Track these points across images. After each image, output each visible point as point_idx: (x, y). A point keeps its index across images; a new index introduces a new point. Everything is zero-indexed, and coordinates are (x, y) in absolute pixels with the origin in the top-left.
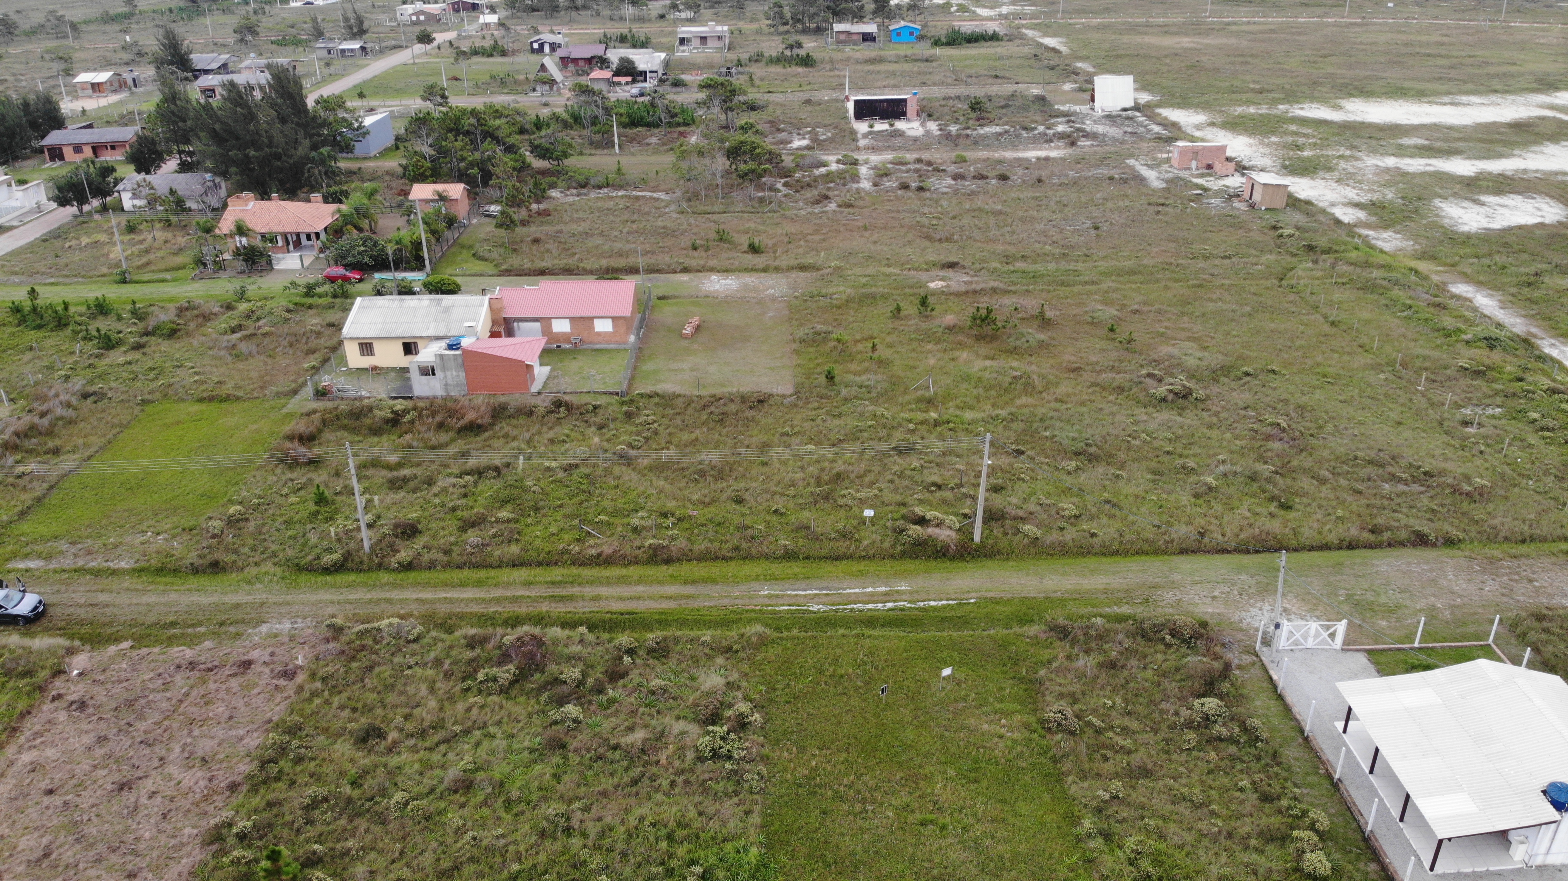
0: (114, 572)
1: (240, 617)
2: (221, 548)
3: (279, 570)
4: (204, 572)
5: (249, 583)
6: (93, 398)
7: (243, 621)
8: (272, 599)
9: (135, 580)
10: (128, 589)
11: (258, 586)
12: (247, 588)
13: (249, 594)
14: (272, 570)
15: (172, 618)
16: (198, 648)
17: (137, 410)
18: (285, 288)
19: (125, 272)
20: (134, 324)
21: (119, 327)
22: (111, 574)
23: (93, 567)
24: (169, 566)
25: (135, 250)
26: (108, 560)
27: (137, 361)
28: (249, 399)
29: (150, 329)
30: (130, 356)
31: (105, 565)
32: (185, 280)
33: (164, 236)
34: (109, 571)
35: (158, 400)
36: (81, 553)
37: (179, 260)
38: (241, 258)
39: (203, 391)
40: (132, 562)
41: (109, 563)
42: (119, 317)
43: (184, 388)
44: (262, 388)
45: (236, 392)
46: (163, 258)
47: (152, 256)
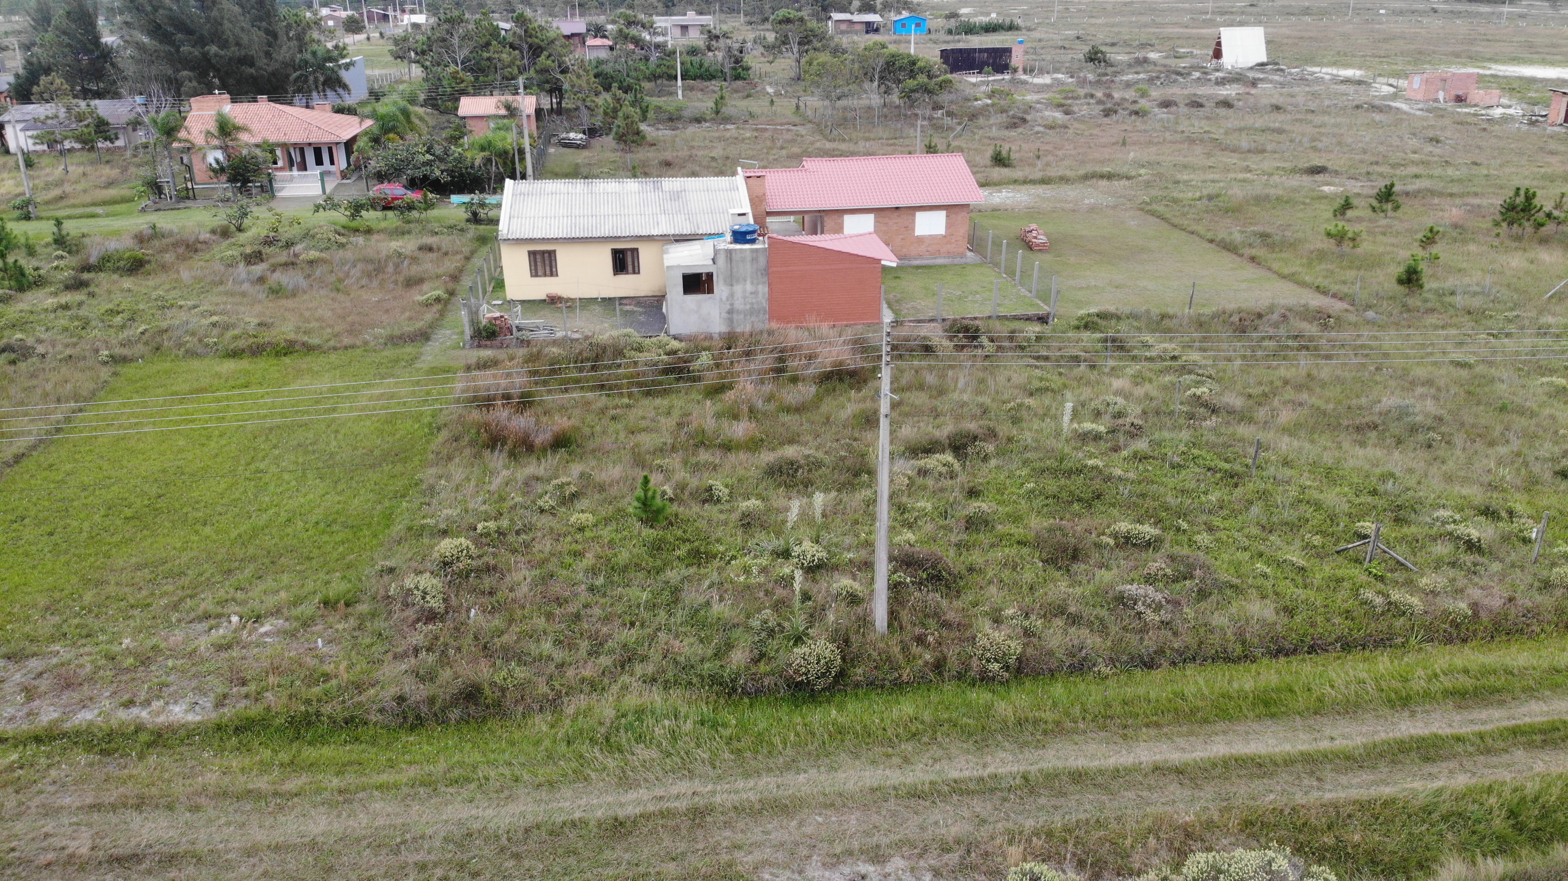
6: (7, 356)
17: (105, 373)
18: (317, 208)
19: (28, 203)
20: (62, 257)
21: (34, 263)
22: (149, 745)
23: (91, 724)
24: (327, 709)
25: (40, 183)
26: (129, 704)
27: (80, 304)
28: (335, 349)
29: (93, 260)
30: (67, 298)
31: (123, 715)
32: (129, 214)
33: (81, 170)
34: (144, 737)
35: (142, 357)
36: (44, 684)
37: (113, 192)
38: (224, 178)
39: (236, 338)
40: (207, 703)
41: (135, 711)
42: (31, 251)
43: (193, 334)
44: (351, 332)
45: (306, 339)
46: (85, 191)
47: (68, 188)
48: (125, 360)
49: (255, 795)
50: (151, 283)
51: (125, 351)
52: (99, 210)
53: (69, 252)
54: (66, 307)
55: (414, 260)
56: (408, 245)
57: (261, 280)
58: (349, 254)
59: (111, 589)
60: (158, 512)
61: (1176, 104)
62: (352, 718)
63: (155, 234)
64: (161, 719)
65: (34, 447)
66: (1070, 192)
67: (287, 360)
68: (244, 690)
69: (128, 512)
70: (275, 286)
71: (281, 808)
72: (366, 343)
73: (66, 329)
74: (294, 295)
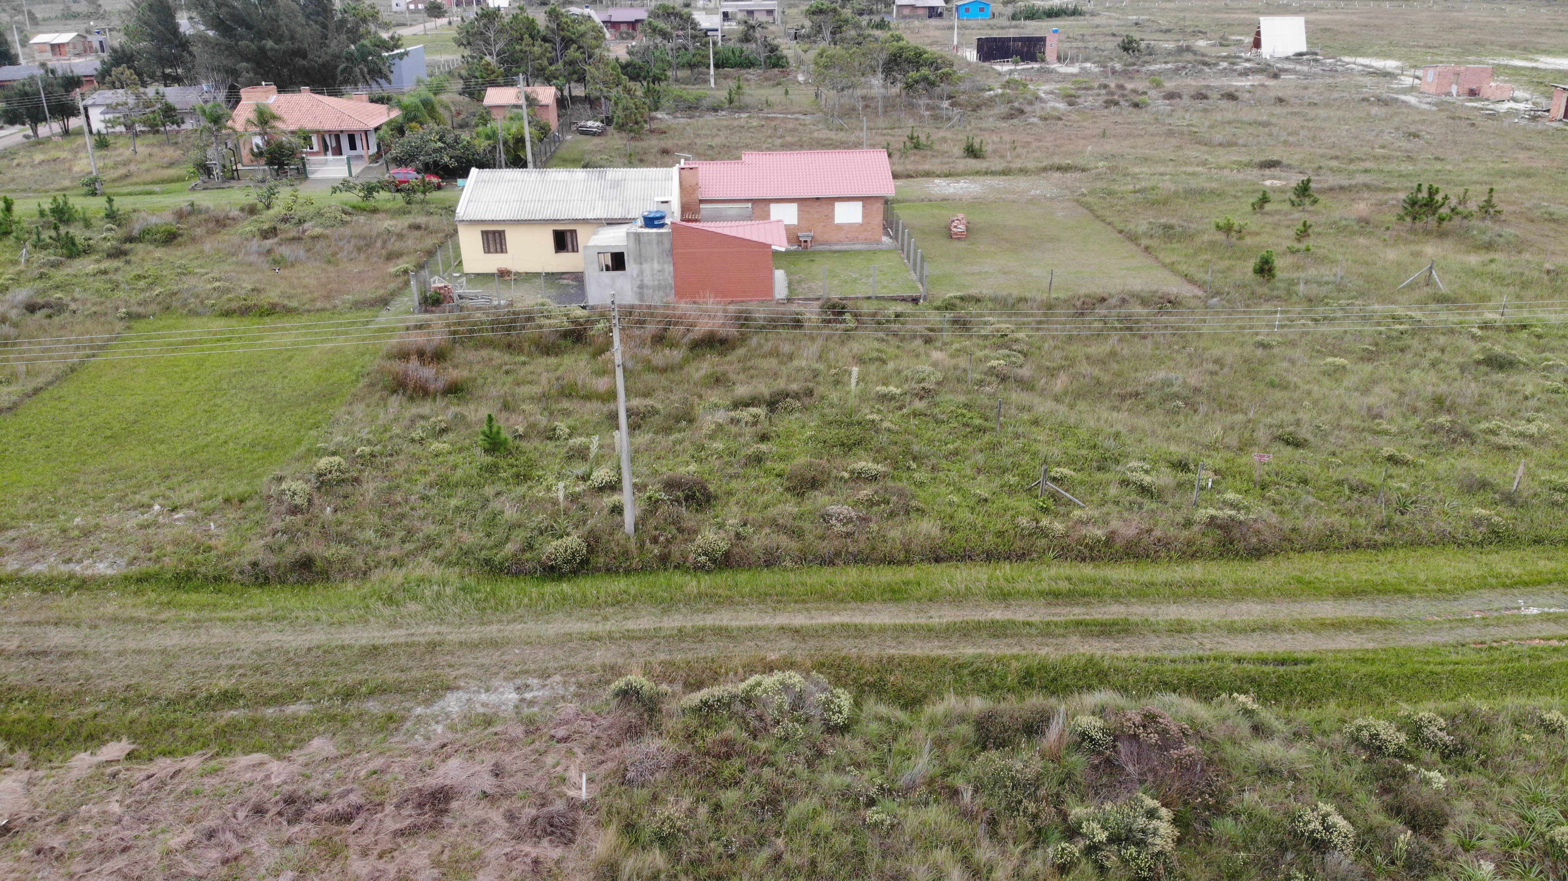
0: (83, 584)
1: (391, 677)
2: (314, 531)
3: (453, 574)
4: (282, 581)
5: (390, 600)
6: (45, 311)
7: (398, 689)
8: (453, 635)
9: (130, 601)
10: (115, 619)
11: (413, 607)
12: (387, 612)
13: (393, 624)
14: (437, 573)
15: (224, 684)
16: (299, 756)
17: (119, 326)
18: (335, 190)
19: (95, 181)
20: (111, 230)
21: (88, 234)
22: (76, 588)
23: (39, 573)
24: (203, 570)
25: (109, 162)
26: (70, 560)
27: (117, 270)
28: (309, 311)
29: (135, 233)
30: (106, 264)
31: (64, 568)
32: (181, 191)
33: (148, 151)
34: (73, 582)
35: (154, 315)
36: (13, 547)
37: (172, 172)
38: (263, 161)
39: (230, 300)
40: (122, 562)
41: (72, 566)
42: (88, 224)
43: (197, 297)
44: (328, 298)
45: (286, 302)
46: (148, 171)
47: (133, 168)
48: (139, 316)
49: (136, 621)
50: (179, 253)
51: (141, 310)
52: (156, 188)
53: (119, 226)
54: (105, 272)
55: (400, 236)
56: (400, 223)
57: (269, 251)
58: (347, 231)
59: (79, 486)
60: (132, 433)
61: (1180, 96)
62: (220, 577)
63: (194, 210)
64: (89, 572)
65: (51, 383)
66: (1021, 183)
67: (267, 319)
68: (149, 555)
69: (108, 433)
70: (278, 257)
71: (152, 629)
72: (335, 307)
73: (98, 291)
74: (292, 265)
